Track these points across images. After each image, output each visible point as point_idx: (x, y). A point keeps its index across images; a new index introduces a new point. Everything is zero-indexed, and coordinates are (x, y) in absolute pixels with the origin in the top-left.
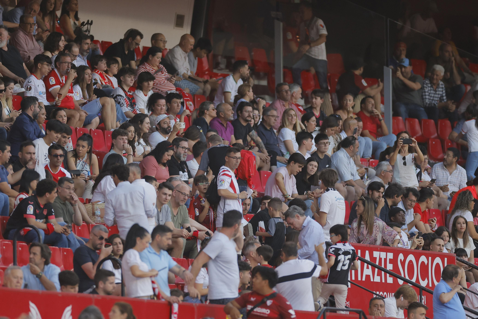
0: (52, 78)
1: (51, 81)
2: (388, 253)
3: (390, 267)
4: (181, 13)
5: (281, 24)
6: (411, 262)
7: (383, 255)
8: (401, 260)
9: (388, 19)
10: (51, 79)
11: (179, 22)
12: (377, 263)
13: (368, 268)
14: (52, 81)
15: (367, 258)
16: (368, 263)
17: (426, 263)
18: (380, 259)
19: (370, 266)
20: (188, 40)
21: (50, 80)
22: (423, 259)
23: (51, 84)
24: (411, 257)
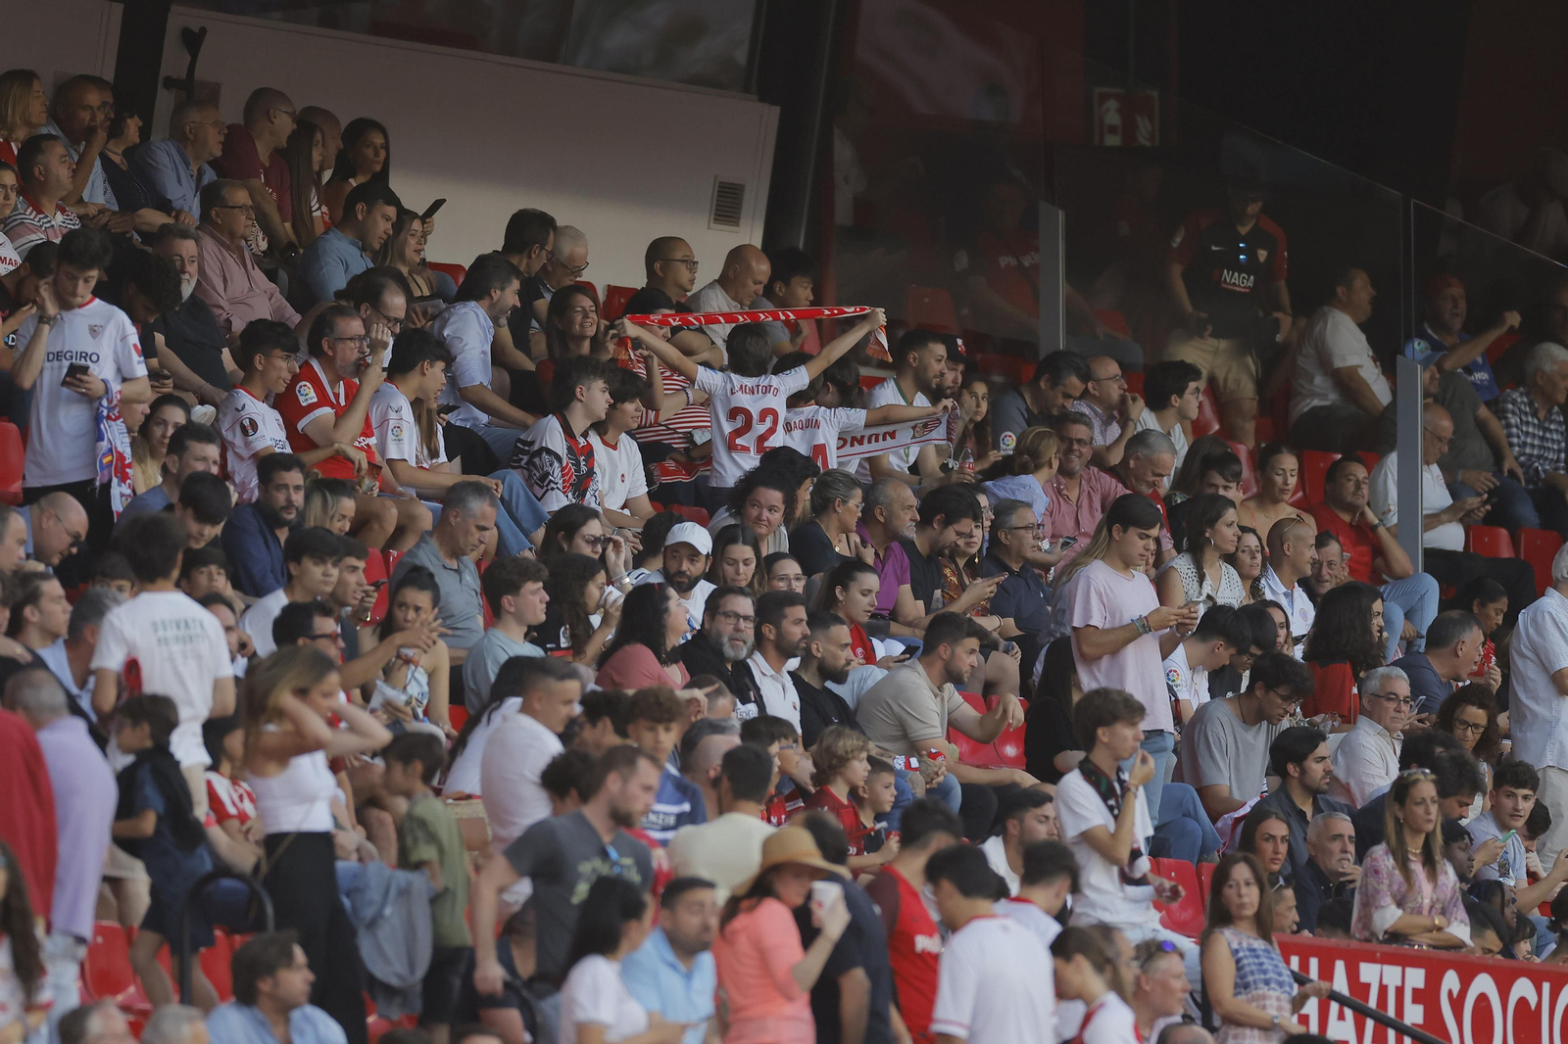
0: (305, 386)
1: (302, 395)
2: (1408, 970)
3: (1414, 1015)
4: (731, 177)
5: (1061, 214)
6: (1483, 998)
7: (1392, 975)
8: (1450, 992)
9: (1413, 200)
10: (301, 387)
11: (727, 206)
12: (1372, 1003)
13: (1341, 1017)
14: (307, 394)
15: (1340, 984)
16: (1343, 1002)
17: (1533, 1004)
18: (1383, 990)
19: (1348, 1013)
20: (749, 267)
21: (299, 391)
22: (1523, 988)
23: (304, 404)
24: (1484, 984)
